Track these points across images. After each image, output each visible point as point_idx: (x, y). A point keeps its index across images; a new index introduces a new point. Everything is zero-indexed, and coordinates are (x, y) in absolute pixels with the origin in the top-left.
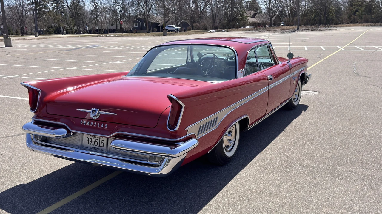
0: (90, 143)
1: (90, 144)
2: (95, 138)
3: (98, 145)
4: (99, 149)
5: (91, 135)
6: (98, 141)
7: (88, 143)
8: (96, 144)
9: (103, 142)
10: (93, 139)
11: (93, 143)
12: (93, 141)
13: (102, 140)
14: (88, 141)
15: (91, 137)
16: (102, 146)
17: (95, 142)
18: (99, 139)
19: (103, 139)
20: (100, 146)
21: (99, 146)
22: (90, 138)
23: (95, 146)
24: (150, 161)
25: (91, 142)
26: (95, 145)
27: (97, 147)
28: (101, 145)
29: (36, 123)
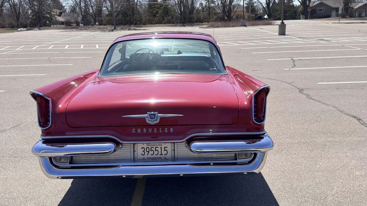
0: (146, 153)
1: (148, 155)
2: (155, 147)
3: (160, 153)
4: (161, 158)
5: (147, 143)
6: (159, 149)
7: (143, 154)
8: (156, 152)
9: (166, 149)
10: (151, 148)
11: (151, 153)
12: (151, 150)
13: (165, 147)
14: (144, 151)
15: (148, 146)
16: (165, 154)
17: (154, 151)
18: (160, 147)
19: (166, 145)
20: (163, 155)
21: (160, 155)
22: (147, 148)
23: (154, 156)
24: (239, 159)
25: (149, 152)
26: (155, 154)
27: (159, 156)
28: (164, 152)
29: (46, 142)
